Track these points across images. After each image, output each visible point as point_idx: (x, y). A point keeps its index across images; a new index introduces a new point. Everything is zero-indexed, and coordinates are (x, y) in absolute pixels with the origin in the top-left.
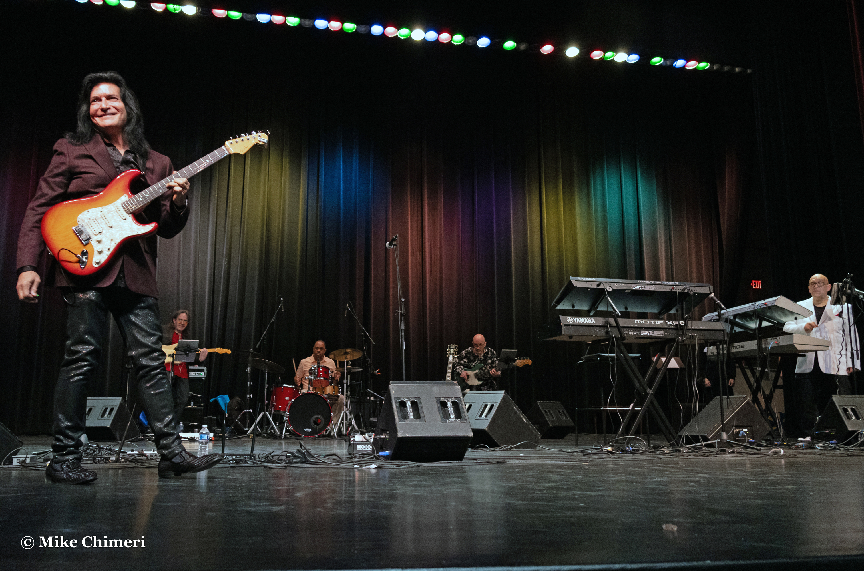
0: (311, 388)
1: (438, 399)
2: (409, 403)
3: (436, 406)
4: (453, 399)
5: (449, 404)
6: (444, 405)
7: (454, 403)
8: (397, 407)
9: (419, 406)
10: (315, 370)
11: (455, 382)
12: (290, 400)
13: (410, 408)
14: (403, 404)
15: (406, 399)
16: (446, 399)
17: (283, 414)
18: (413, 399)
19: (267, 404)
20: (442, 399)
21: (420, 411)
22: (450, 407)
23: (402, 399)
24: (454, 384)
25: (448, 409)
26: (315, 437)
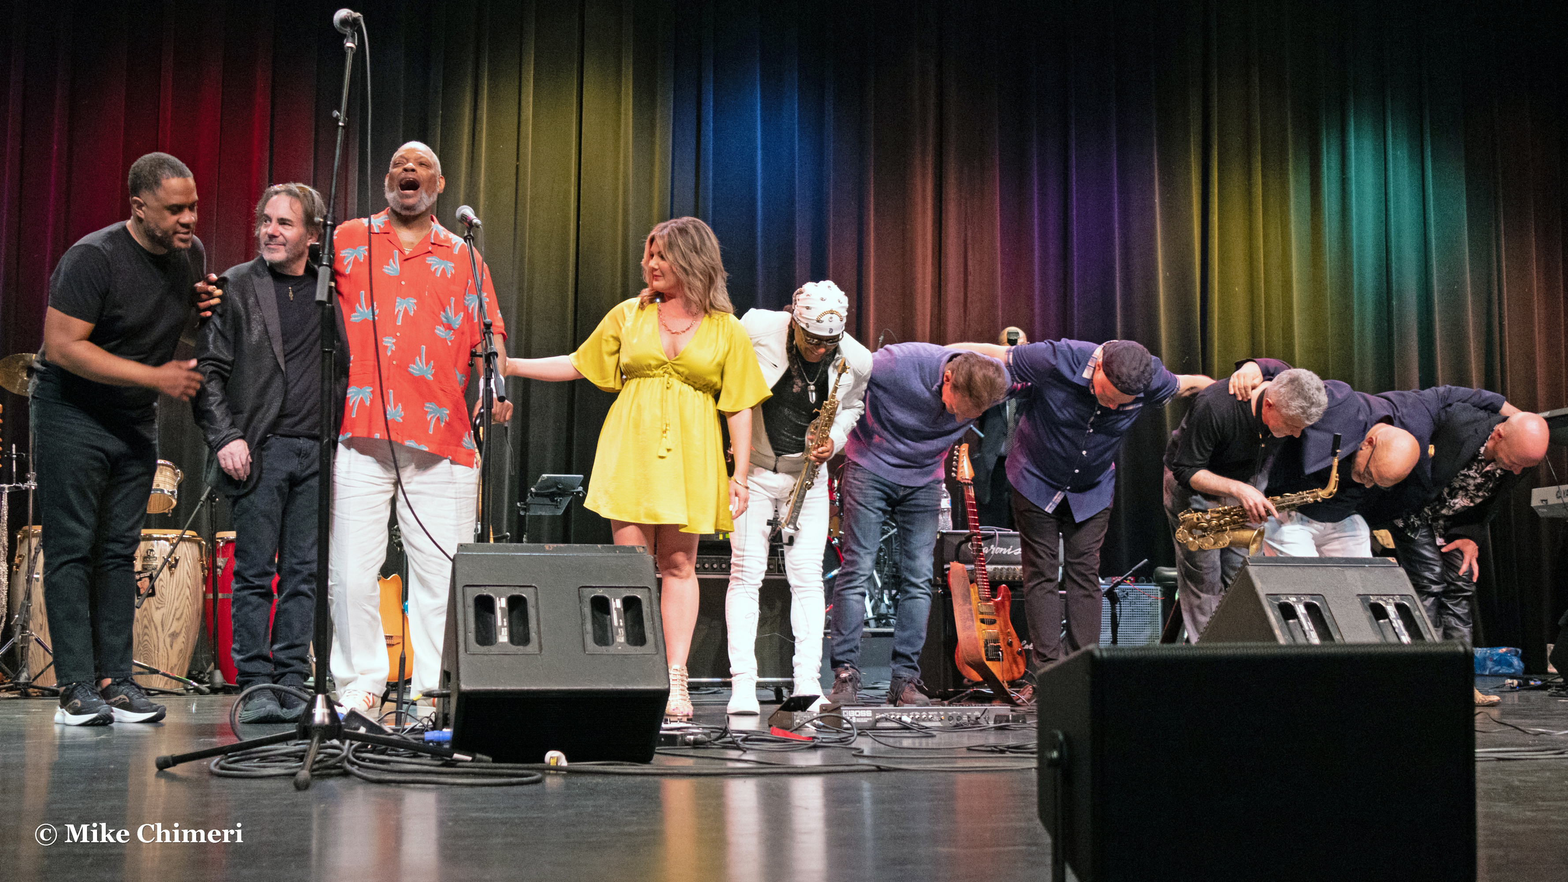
1: (1364, 598)
2: (1301, 610)
3: (1364, 617)
4: (1398, 600)
5: (1391, 610)
6: (1379, 612)
7: (1400, 607)
8: (1277, 618)
9: (1326, 615)
11: (1390, 559)
13: (1307, 621)
14: (1287, 612)
15: (1292, 600)
16: (1382, 600)
18: (1308, 600)
20: (1373, 599)
21: (1331, 629)
22: (1396, 619)
23: (1284, 600)
24: (1389, 562)
25: (1391, 622)
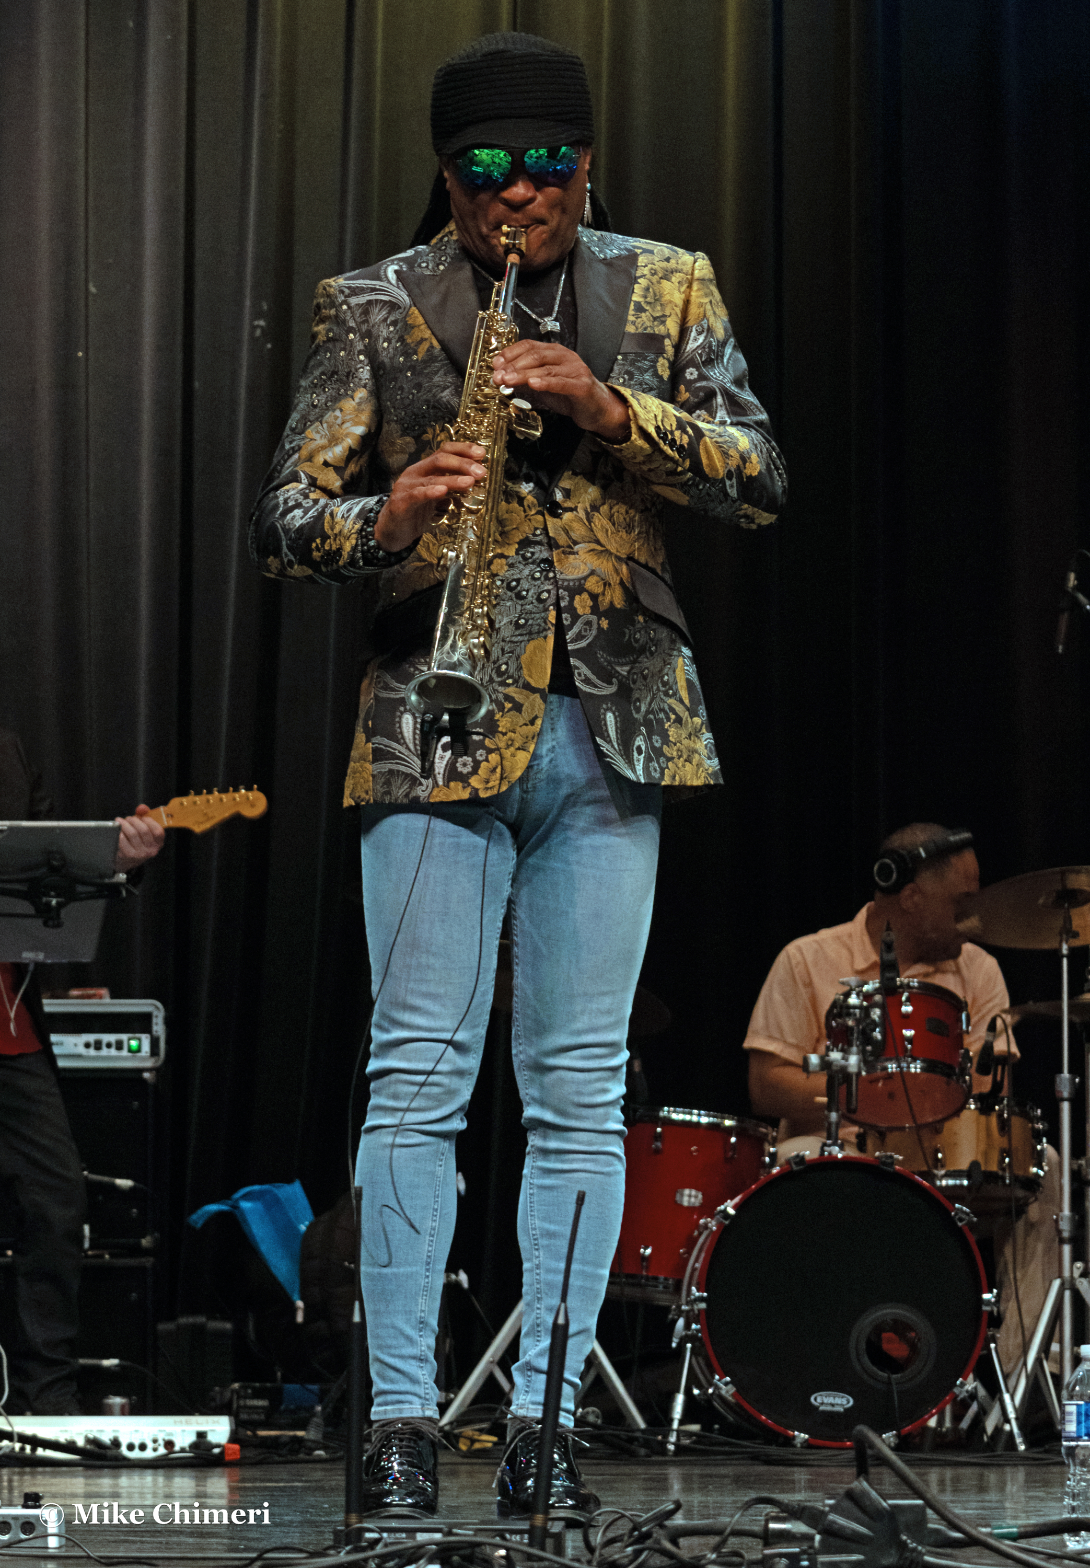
0: (847, 1128)
12: (708, 1208)
17: (664, 1296)
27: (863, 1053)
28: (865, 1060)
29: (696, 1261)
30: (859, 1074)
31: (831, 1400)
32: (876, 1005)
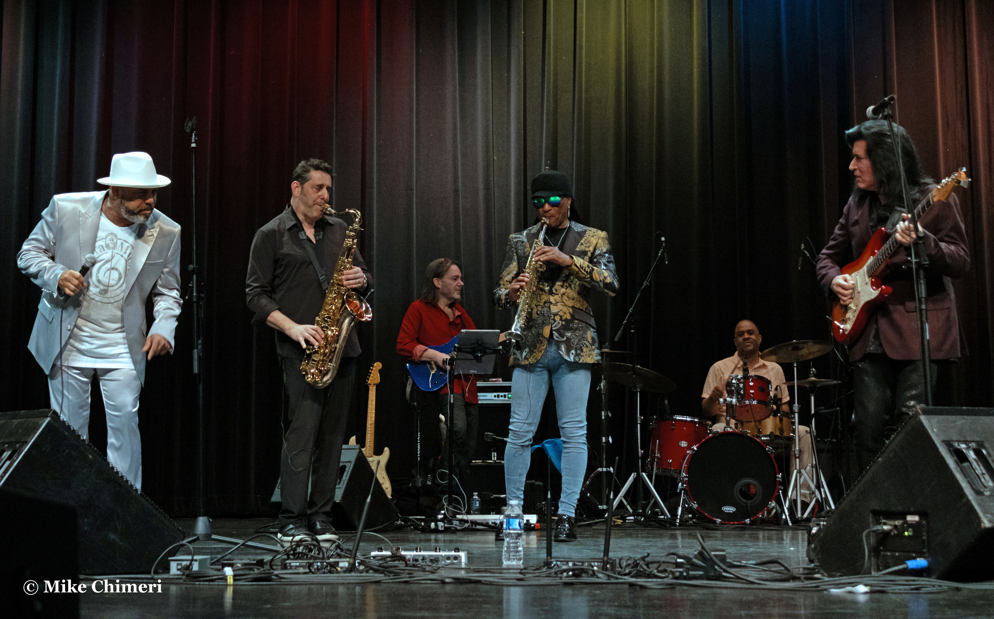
0: (733, 422)
10: (738, 385)
12: (689, 448)
17: (675, 475)
19: (642, 455)
26: (745, 524)
27: (737, 398)
28: (738, 401)
29: (684, 465)
30: (736, 405)
31: (728, 509)
32: (741, 383)
